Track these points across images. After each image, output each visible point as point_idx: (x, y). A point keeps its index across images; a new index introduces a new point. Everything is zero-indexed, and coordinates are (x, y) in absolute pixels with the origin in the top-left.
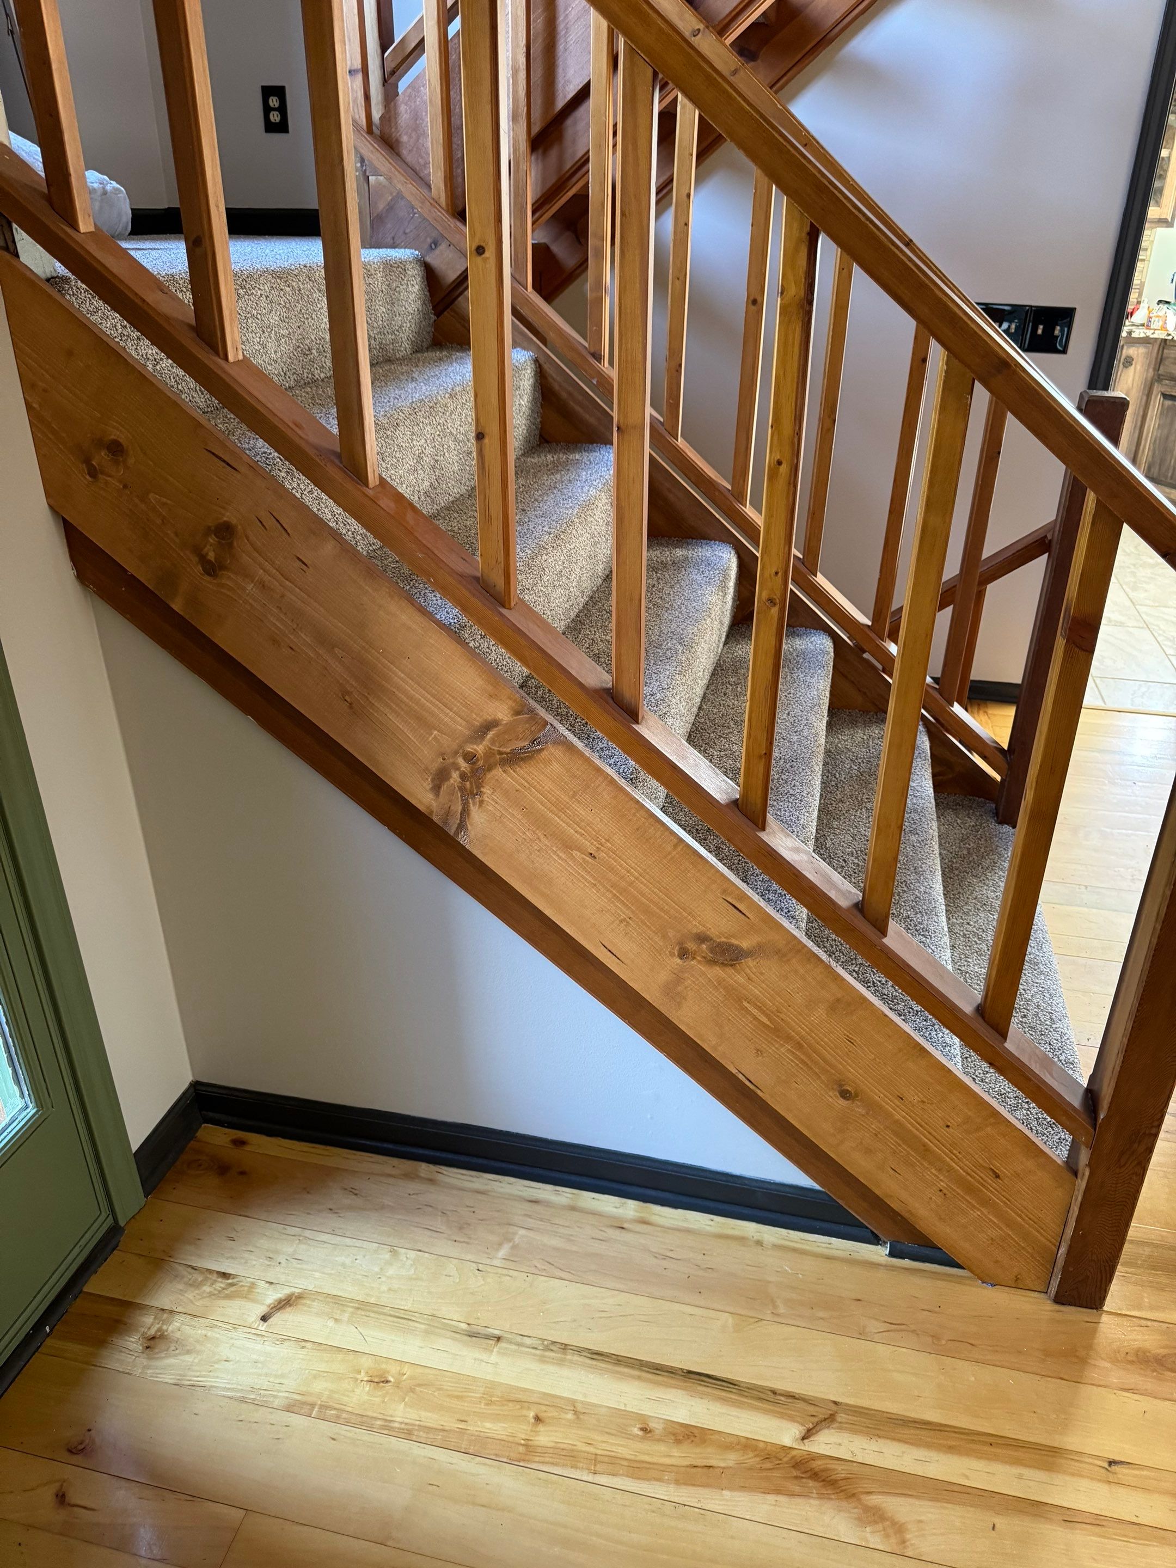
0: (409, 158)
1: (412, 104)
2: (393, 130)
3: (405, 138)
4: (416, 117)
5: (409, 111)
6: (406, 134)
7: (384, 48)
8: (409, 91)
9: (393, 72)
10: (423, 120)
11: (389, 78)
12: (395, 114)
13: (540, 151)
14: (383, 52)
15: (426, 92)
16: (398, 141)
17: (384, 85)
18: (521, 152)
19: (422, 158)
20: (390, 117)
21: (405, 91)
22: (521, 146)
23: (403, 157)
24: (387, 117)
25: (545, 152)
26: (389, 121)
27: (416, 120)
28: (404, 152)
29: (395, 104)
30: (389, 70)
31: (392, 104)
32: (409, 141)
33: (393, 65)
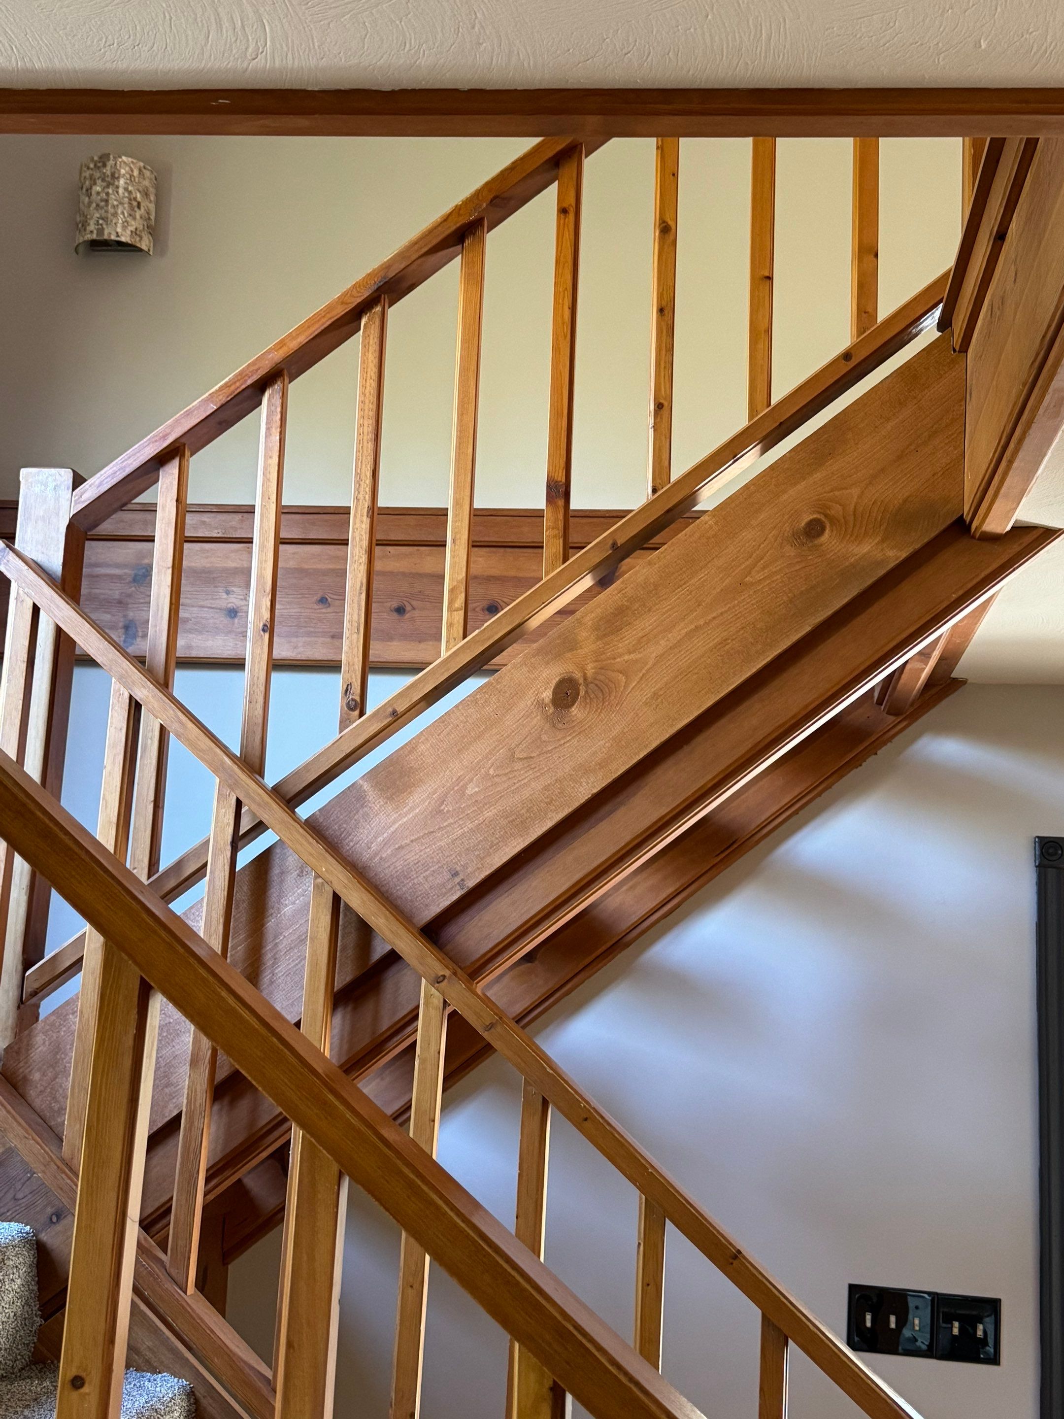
0: (37, 1102)
1: (55, 1036)
2: (21, 1064)
3: (36, 1076)
4: (57, 1049)
5: (47, 1043)
6: (39, 1070)
7: (27, 964)
8: (53, 1018)
9: (35, 993)
10: (66, 1055)
11: (28, 999)
12: (28, 1045)
13: (226, 1101)
14: (25, 969)
15: (75, 1022)
16: (25, 1079)
17: (19, 1007)
18: (198, 1105)
19: (57, 1101)
20: (19, 1048)
21: (47, 1018)
22: (198, 1098)
23: (29, 1099)
24: (16, 1048)
25: (232, 1103)
26: (18, 1053)
27: (57, 1053)
28: (32, 1093)
29: (29, 1035)
30: (30, 990)
31: (26, 1032)
32: (40, 1080)
33: (36, 985)
